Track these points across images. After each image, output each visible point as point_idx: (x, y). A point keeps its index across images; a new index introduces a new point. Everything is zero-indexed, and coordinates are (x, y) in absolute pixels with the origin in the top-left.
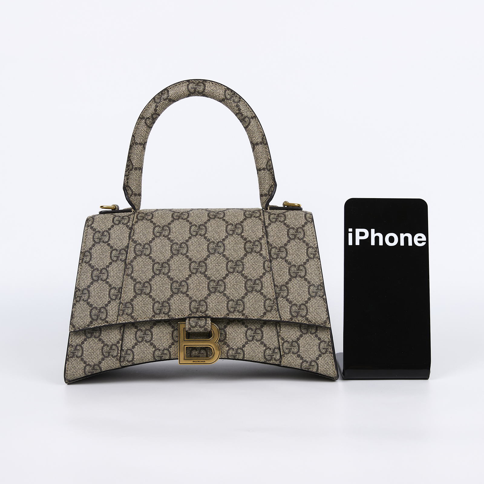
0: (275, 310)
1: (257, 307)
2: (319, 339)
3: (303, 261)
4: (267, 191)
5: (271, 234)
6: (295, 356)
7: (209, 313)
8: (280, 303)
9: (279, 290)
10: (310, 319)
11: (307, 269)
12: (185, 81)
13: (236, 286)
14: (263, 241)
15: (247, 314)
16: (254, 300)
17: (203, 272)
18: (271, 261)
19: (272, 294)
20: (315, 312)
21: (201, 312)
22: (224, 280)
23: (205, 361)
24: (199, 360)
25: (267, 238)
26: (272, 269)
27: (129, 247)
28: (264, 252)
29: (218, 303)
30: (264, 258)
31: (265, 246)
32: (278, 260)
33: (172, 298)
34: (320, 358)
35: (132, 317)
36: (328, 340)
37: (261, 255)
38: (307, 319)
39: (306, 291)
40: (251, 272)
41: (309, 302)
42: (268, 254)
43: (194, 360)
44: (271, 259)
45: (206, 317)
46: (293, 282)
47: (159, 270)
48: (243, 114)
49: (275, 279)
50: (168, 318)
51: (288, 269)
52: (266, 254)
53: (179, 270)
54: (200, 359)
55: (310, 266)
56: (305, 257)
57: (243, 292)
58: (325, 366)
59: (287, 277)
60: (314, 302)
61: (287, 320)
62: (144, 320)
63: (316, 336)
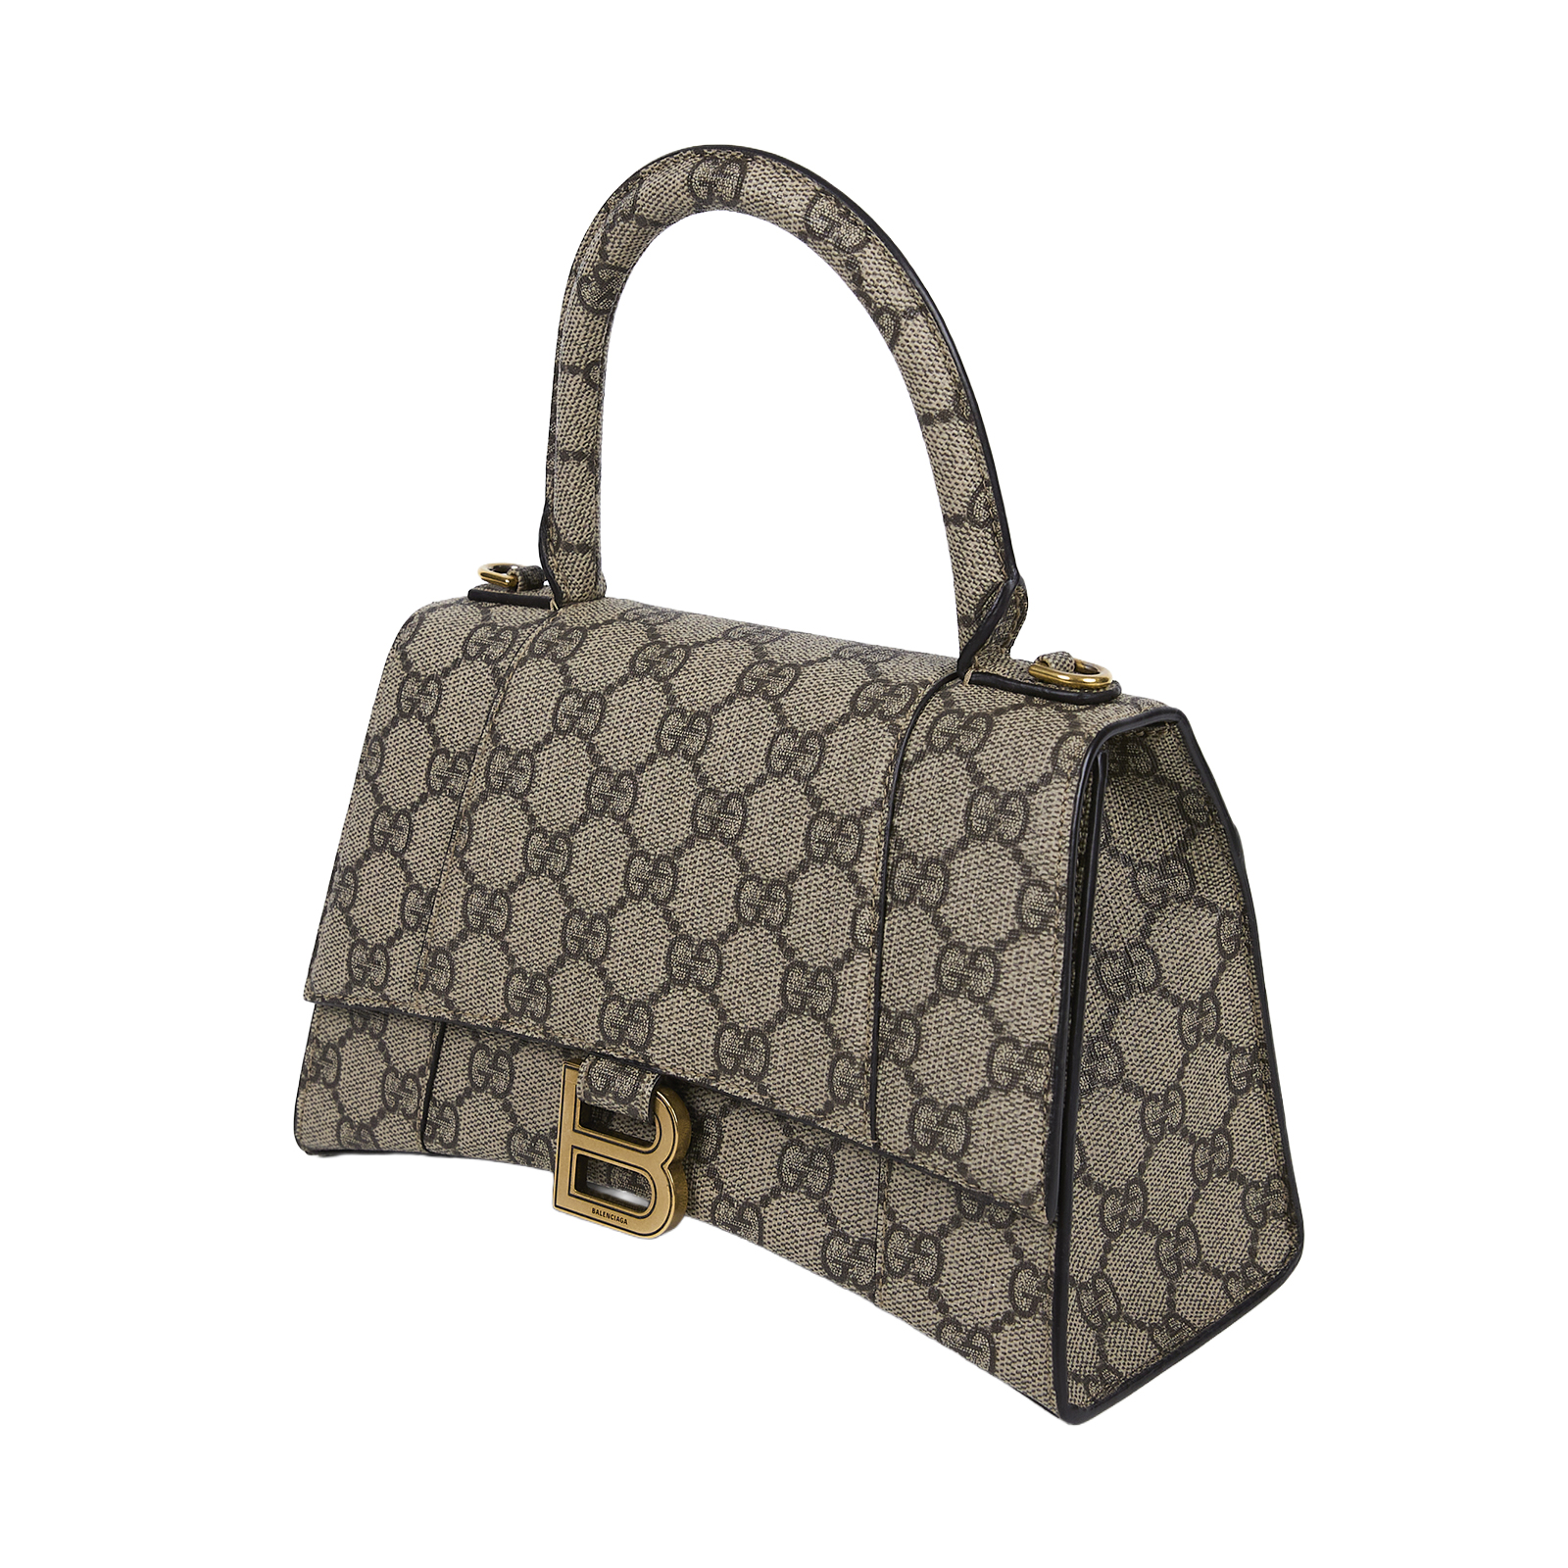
0: (861, 1101)
1: (809, 1076)
2: (1018, 1253)
3: (998, 934)
4: (970, 608)
5: (912, 797)
6: (922, 1291)
7: (657, 1055)
8: (884, 1079)
9: (891, 1031)
10: (973, 1172)
11: (1003, 970)
12: (689, 152)
13: (755, 978)
14: (874, 825)
15: (775, 1092)
16: (801, 1047)
17: (661, 897)
18: (883, 909)
19: (861, 1038)
20: (994, 1152)
21: (632, 1044)
22: (721, 946)
23: (626, 1222)
24: (611, 1212)
25: (893, 813)
26: (886, 939)
27: (478, 751)
28: (869, 871)
29: (690, 1025)
30: (861, 891)
31: (873, 845)
32: (910, 909)
33: (560, 970)
34: (1007, 1327)
35: (449, 1004)
36: (1046, 1266)
37: (853, 878)
38: (963, 1169)
39: (979, 1061)
40: (810, 938)
41: (982, 1106)
42: (880, 879)
43: (597, 1208)
44: (889, 900)
45: (646, 1067)
46: (941, 1011)
47: (542, 857)
48: (873, 297)
49: (886, 981)
50: (543, 1037)
51: (936, 954)
52: (872, 877)
53: (596, 873)
54: (613, 1209)
55: (1019, 960)
56: (1006, 921)
57: (772, 1006)
58: (1019, 1364)
59: (925, 985)
60: (1001, 1111)
61: (898, 1154)
62: (479, 1023)
63: (1009, 1238)
